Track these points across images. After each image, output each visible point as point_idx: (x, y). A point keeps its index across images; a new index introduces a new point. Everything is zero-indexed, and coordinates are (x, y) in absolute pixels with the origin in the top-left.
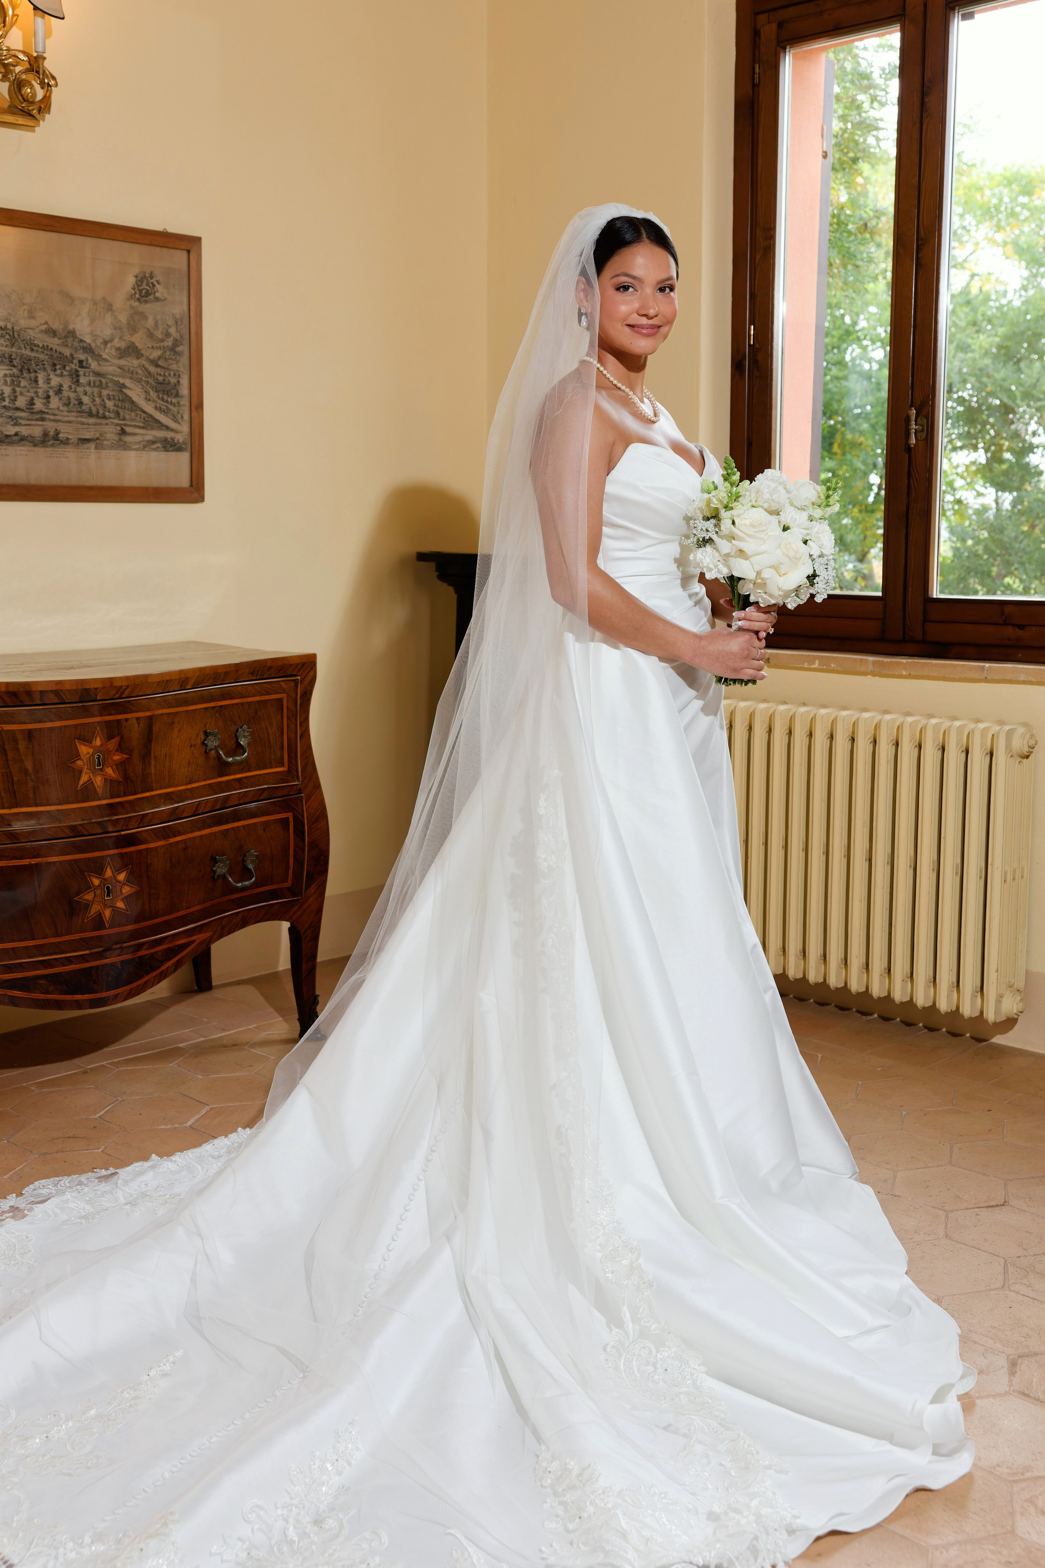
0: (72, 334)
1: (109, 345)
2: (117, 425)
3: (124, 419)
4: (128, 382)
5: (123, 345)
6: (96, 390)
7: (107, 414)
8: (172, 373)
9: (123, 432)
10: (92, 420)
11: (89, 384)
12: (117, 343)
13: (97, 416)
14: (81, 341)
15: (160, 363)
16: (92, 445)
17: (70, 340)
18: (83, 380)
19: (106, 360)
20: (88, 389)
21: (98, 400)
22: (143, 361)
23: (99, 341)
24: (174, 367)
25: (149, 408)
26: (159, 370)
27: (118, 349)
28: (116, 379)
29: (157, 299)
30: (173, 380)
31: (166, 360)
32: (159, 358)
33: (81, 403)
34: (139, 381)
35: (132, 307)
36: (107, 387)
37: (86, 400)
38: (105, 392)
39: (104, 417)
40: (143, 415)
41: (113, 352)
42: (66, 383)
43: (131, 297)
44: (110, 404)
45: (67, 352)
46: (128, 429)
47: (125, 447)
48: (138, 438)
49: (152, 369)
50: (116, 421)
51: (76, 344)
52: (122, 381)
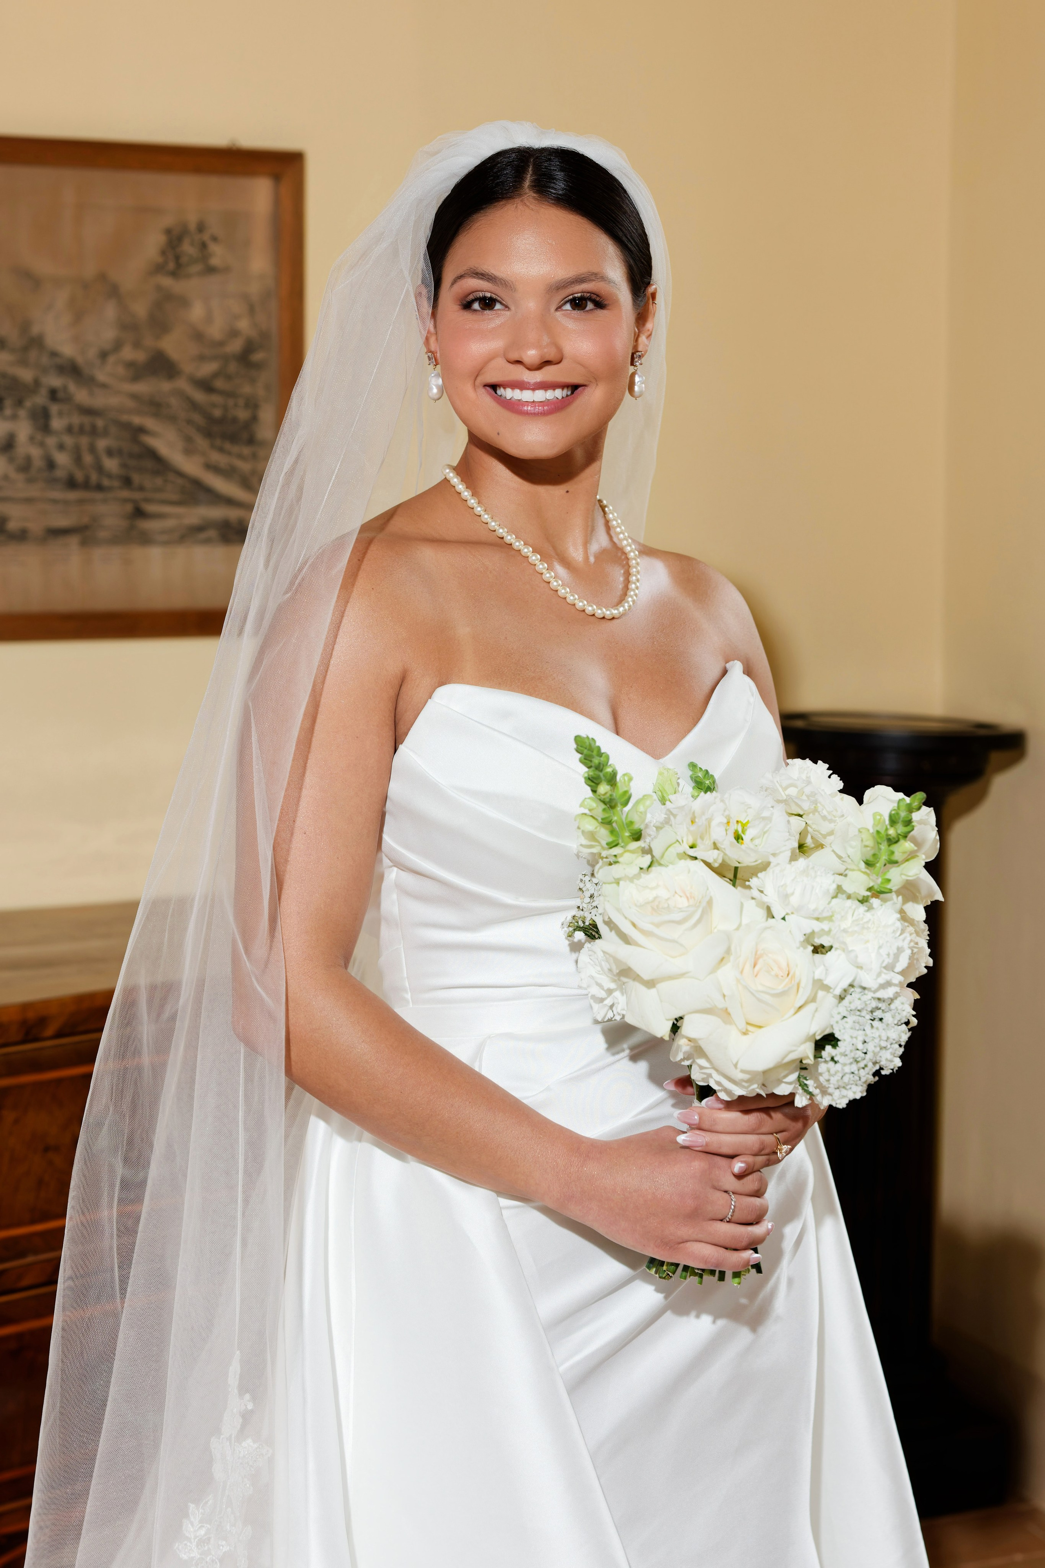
0: (37, 342)
1: (111, 359)
2: (126, 500)
3: (141, 488)
4: (149, 423)
5: (140, 356)
6: (84, 441)
7: (106, 482)
8: (241, 402)
9: (139, 513)
10: (72, 495)
11: (70, 430)
12: (128, 353)
13: (86, 485)
14: (54, 354)
15: (219, 384)
16: (74, 541)
17: (33, 354)
18: (57, 424)
19: (104, 386)
20: (68, 440)
21: (88, 459)
22: (182, 384)
23: (92, 353)
24: (247, 389)
25: (191, 466)
26: (216, 398)
27: (130, 365)
28: (125, 418)
29: (211, 270)
30: (243, 415)
31: (229, 378)
32: (216, 375)
33: (51, 465)
34: (172, 419)
35: (159, 288)
36: (105, 433)
37: (62, 459)
38: (102, 444)
39: (99, 488)
40: (180, 481)
41: (121, 370)
42: (23, 430)
43: (158, 269)
44: (111, 465)
45: (26, 375)
46: (151, 508)
47: (145, 539)
48: (170, 523)
49: (199, 396)
50: (125, 494)
51: (45, 360)
52: (137, 420)
